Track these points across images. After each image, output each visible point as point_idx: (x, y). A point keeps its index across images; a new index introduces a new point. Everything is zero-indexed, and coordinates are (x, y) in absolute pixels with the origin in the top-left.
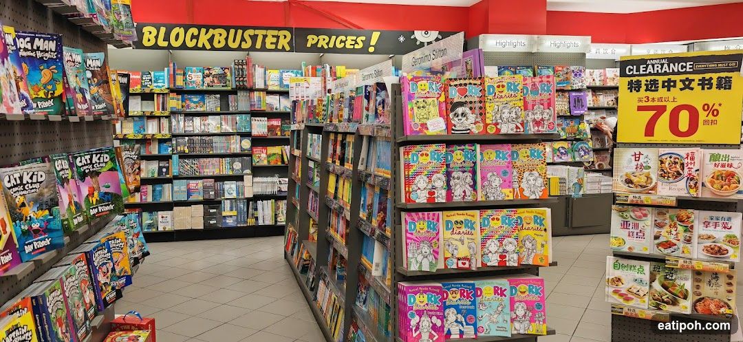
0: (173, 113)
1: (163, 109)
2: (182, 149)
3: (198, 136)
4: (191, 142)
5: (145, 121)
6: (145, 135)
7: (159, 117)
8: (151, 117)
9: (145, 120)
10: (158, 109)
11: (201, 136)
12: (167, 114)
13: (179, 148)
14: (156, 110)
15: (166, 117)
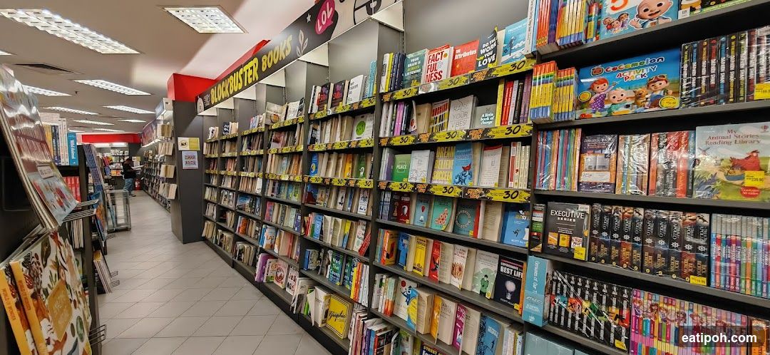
0: (543, 128)
1: (517, 120)
2: (564, 243)
3: (635, 204)
4: (603, 224)
5: (478, 156)
6: (466, 189)
7: (506, 143)
8: (489, 144)
9: (478, 151)
10: (504, 120)
11: (647, 205)
12: (525, 130)
13: (552, 238)
14: (498, 123)
15: (525, 141)
